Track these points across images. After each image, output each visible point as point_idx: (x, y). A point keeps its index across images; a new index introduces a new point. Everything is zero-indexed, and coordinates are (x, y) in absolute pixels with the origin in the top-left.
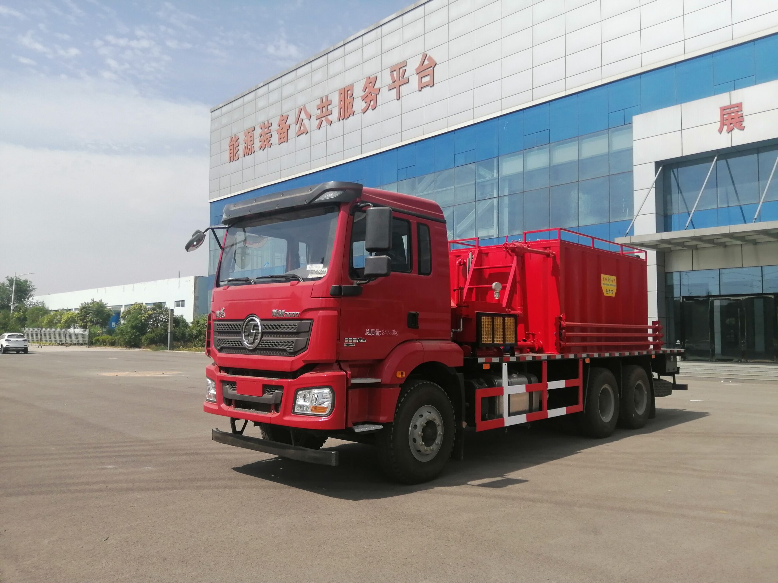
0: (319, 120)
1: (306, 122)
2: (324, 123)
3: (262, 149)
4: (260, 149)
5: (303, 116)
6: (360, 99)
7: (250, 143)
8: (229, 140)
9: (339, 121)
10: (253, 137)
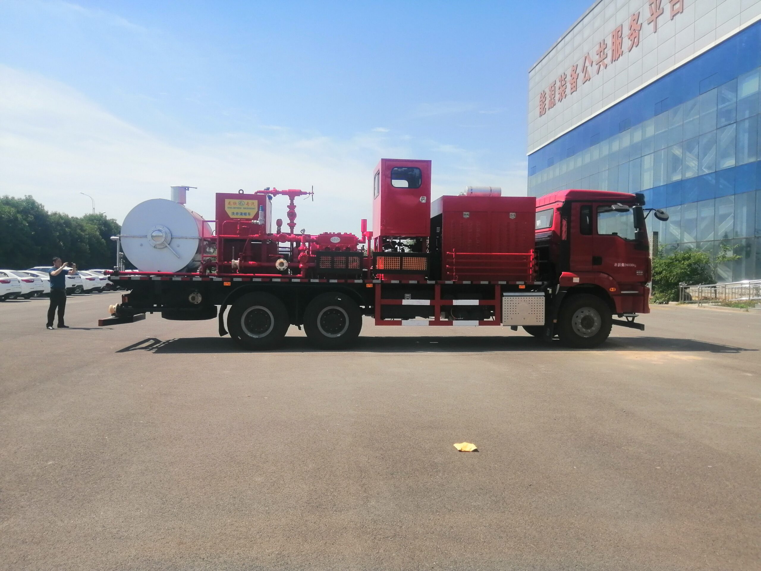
0: (598, 65)
1: (589, 68)
2: (602, 67)
3: (560, 101)
4: (559, 101)
5: (587, 64)
6: (627, 38)
7: (553, 96)
8: (539, 96)
9: (612, 63)
10: (554, 91)
